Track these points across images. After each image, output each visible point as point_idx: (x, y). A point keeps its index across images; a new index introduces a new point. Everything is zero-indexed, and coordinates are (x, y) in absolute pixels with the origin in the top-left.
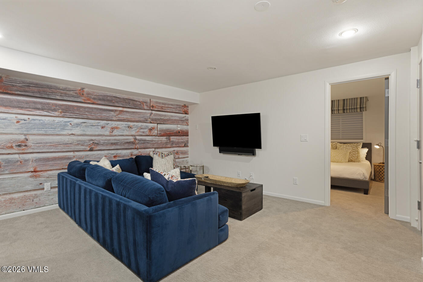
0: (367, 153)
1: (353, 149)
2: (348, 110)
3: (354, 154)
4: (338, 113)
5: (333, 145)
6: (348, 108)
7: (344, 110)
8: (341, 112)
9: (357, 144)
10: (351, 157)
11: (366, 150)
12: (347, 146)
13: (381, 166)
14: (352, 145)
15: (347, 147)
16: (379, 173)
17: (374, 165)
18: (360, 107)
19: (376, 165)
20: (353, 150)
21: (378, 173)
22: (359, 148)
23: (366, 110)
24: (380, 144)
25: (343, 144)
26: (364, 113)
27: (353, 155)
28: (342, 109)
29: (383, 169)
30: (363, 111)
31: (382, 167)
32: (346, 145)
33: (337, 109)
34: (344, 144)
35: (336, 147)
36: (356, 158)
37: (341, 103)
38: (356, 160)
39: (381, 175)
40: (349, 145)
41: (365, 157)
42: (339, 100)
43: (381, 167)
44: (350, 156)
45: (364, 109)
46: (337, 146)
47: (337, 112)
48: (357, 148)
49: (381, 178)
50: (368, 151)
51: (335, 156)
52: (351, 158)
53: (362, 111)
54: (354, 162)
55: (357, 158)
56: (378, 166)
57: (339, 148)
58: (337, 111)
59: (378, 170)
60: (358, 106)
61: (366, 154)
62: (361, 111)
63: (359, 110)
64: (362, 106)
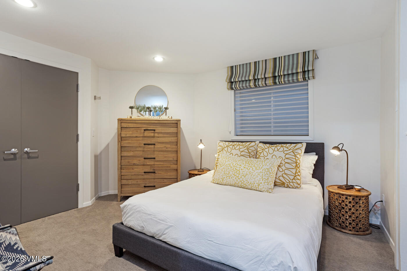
0: (315, 165)
1: (287, 156)
2: (283, 77)
3: (288, 169)
4: (264, 85)
5: (251, 148)
6: (282, 74)
7: (274, 77)
8: (270, 82)
9: (295, 146)
10: (283, 176)
11: (313, 158)
12: (276, 149)
13: (343, 195)
14: (285, 149)
15: (275, 153)
16: (340, 211)
17: (329, 191)
18: (303, 72)
19: (332, 192)
20: (286, 161)
21: (337, 211)
22: (298, 156)
23: (314, 77)
24: (340, 147)
25: (268, 145)
26: (310, 82)
27: (286, 172)
28: (271, 77)
29: (347, 203)
30: (309, 79)
31: (346, 198)
32: (273, 148)
33: (263, 77)
34: (271, 146)
35: (255, 152)
36: (292, 177)
37: (270, 65)
38: (291, 184)
39: (343, 215)
40: (279, 148)
41: (312, 172)
42: (266, 60)
43: (344, 197)
44: (280, 174)
45: (311, 75)
46: (259, 149)
47: (263, 83)
48: (295, 156)
49: (343, 222)
50: (317, 161)
51: (247, 175)
52: (281, 178)
53: (307, 79)
54: (288, 187)
55: (294, 179)
56: (338, 195)
57: (261, 153)
58: (264, 80)
59: (337, 204)
60: (300, 70)
61: (313, 168)
62: (304, 79)
63: (300, 77)
64: (306, 69)
